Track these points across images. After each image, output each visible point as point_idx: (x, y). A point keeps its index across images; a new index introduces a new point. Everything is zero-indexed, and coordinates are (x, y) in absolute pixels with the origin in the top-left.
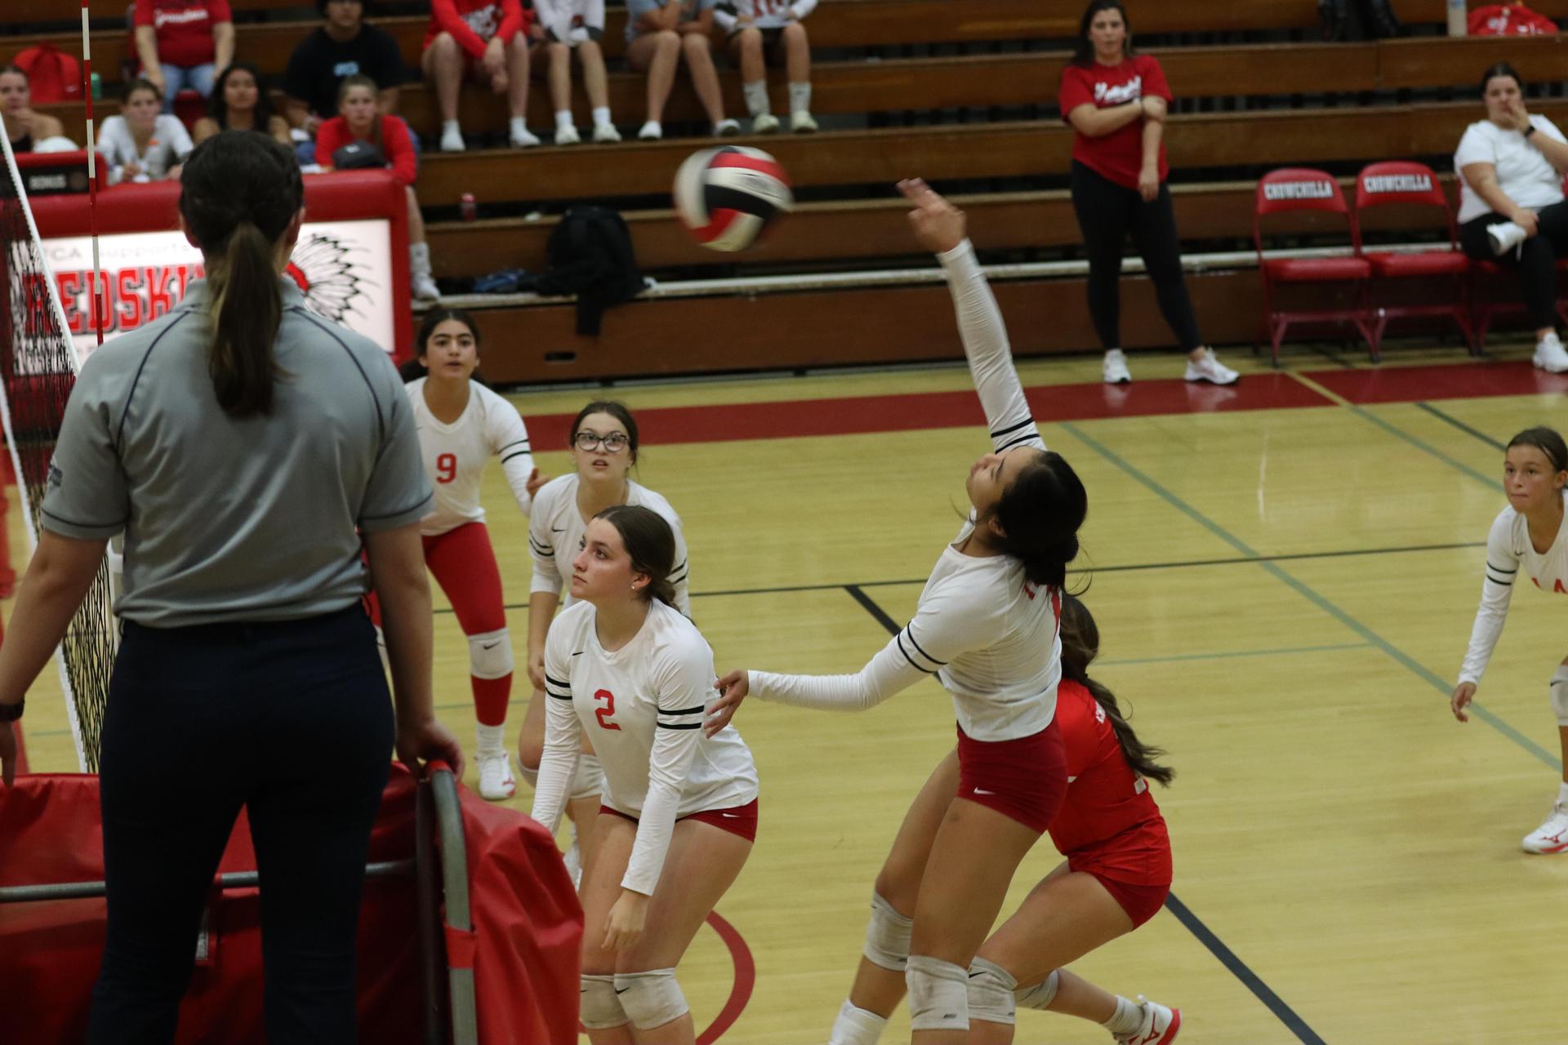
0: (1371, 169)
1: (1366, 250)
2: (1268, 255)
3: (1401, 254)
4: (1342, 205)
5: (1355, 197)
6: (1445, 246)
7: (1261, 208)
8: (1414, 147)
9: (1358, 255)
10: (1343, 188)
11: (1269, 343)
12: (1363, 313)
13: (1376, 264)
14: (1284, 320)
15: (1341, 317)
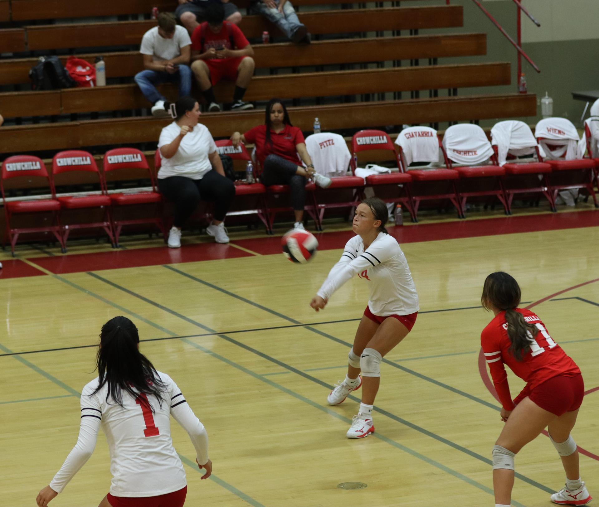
0: (60, 154)
1: (58, 195)
2: (8, 199)
3: (76, 197)
4: (46, 173)
5: (52, 169)
6: (98, 193)
7: (4, 175)
8: (81, 142)
9: (54, 199)
10: (46, 164)
11: (9, 244)
12: (57, 228)
13: (63, 203)
14: (17, 233)
15: (46, 230)
